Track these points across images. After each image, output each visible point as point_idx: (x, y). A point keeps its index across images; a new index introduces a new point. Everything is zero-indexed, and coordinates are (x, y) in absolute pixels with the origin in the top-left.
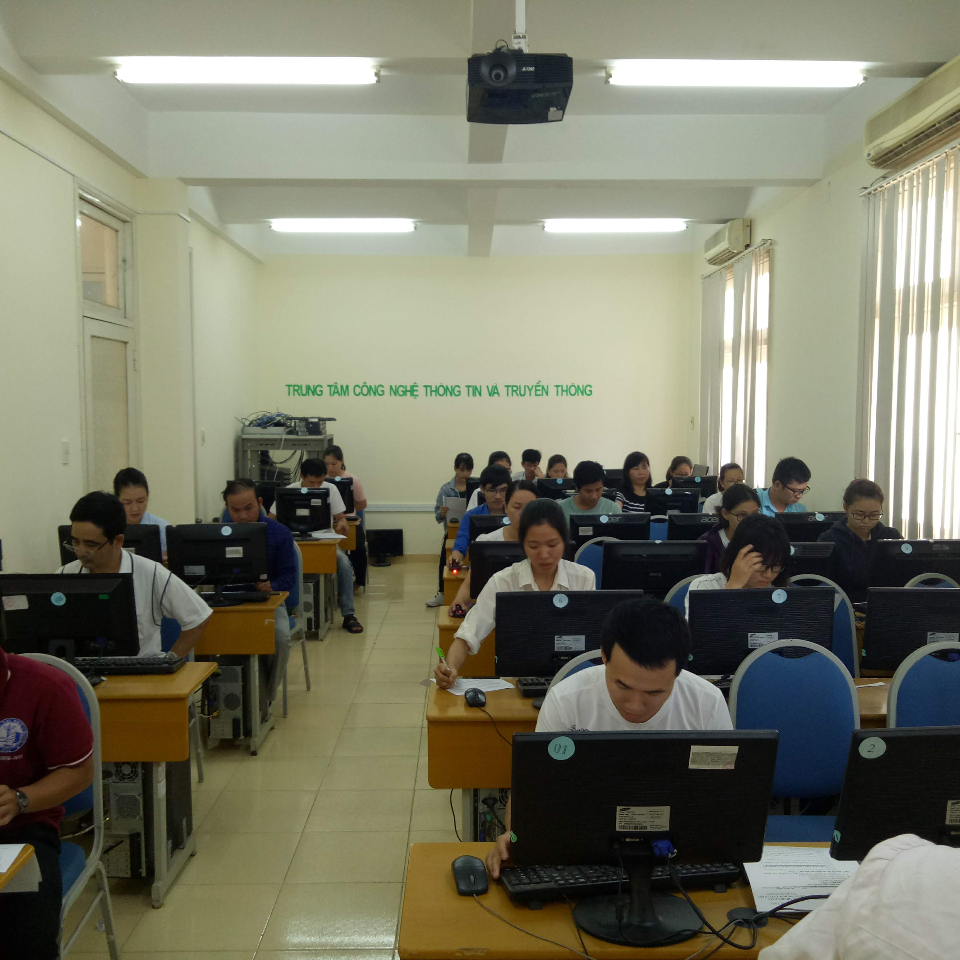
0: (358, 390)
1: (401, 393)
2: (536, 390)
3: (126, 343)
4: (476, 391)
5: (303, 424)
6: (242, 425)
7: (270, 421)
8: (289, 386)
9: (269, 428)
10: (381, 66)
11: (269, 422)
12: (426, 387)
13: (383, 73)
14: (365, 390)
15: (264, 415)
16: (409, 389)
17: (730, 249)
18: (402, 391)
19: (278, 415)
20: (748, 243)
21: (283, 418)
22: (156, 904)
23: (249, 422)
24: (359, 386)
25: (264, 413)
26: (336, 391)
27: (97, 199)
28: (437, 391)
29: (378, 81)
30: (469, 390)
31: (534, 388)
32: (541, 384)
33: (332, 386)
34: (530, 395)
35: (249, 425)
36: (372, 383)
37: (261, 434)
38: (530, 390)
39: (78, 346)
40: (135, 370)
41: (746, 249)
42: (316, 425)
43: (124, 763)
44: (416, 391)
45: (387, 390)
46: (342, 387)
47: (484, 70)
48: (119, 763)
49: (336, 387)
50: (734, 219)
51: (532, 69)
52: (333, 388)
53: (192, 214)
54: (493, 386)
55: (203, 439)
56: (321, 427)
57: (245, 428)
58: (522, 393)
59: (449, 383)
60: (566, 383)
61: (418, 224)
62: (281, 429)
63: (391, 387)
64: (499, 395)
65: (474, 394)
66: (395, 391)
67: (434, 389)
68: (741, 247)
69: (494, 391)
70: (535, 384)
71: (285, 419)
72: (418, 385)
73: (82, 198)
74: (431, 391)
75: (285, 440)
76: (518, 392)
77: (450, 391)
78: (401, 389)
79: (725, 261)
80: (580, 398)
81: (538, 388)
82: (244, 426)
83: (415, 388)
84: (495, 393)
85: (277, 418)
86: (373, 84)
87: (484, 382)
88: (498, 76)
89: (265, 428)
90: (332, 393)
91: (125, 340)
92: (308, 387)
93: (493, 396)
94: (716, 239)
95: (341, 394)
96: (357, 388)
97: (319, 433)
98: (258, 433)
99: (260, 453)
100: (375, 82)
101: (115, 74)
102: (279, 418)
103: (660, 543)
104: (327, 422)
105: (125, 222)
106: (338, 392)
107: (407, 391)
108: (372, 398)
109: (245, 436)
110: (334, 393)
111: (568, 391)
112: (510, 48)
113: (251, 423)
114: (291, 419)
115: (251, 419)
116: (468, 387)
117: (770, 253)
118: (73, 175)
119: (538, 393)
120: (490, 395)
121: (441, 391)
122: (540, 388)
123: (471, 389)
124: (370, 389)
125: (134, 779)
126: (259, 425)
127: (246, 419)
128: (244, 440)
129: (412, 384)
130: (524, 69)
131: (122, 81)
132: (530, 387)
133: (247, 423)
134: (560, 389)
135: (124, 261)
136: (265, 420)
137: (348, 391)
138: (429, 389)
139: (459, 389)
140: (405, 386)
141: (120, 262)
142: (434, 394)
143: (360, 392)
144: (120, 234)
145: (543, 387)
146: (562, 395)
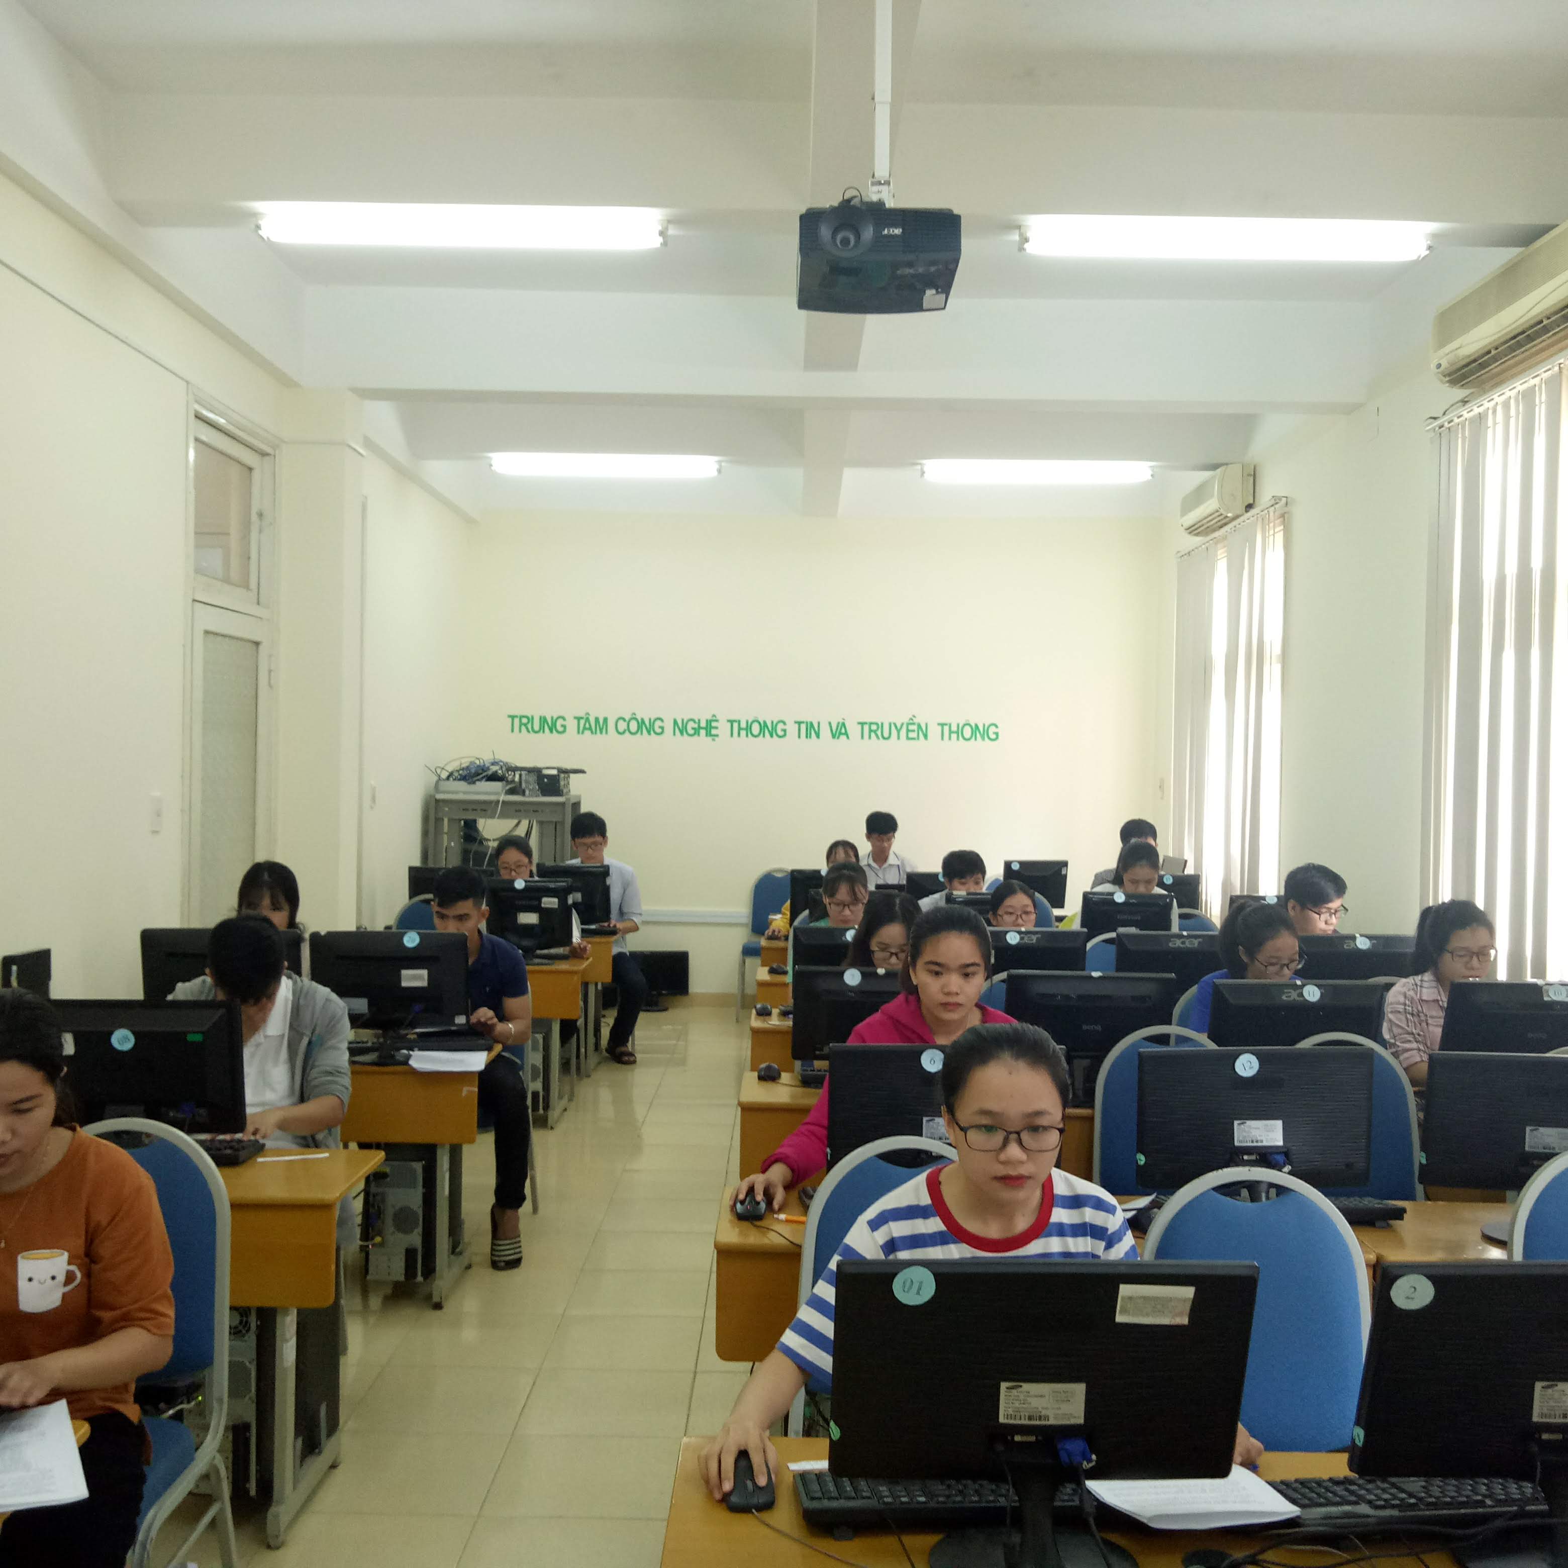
0: (622, 726)
1: (691, 732)
2: (908, 731)
3: (257, 644)
4: (811, 729)
5: (532, 778)
6: (436, 778)
7: (481, 772)
8: (512, 717)
9: (477, 783)
10: (669, 222)
11: (479, 775)
12: (731, 722)
13: (672, 231)
14: (634, 726)
15: (471, 763)
16: (703, 724)
17: (1222, 511)
18: (693, 729)
19: (493, 764)
20: (1251, 502)
21: (501, 767)
22: (272, 1543)
23: (447, 774)
24: (624, 720)
25: (472, 759)
26: (587, 726)
27: (221, 417)
28: (749, 728)
29: (665, 244)
30: (799, 730)
31: (905, 726)
32: (915, 720)
33: (582, 718)
34: (899, 738)
35: (448, 778)
36: (645, 714)
37: (465, 793)
38: (899, 732)
39: (184, 646)
40: (270, 685)
41: (1247, 511)
42: (554, 779)
44: (716, 728)
45: (669, 726)
46: (597, 719)
47: (825, 232)
49: (587, 720)
50: (1227, 464)
51: (898, 231)
52: (582, 722)
53: (368, 443)
54: (839, 723)
55: (374, 799)
56: (562, 783)
57: (442, 783)
58: (886, 735)
59: (768, 718)
60: (955, 720)
61: (723, 464)
62: (497, 786)
63: (675, 722)
64: (848, 737)
65: (808, 736)
66: (681, 728)
67: (743, 725)
68: (1240, 508)
69: (840, 731)
70: (906, 720)
71: (504, 769)
72: (718, 718)
73: (198, 417)
74: (740, 729)
75: (503, 802)
76: (879, 733)
77: (769, 729)
78: (691, 725)
79: (1214, 531)
80: (979, 744)
81: (911, 727)
82: (440, 779)
83: (714, 724)
84: (840, 733)
85: (491, 767)
86: (657, 249)
87: (824, 716)
88: (845, 242)
89: (474, 783)
90: (581, 729)
91: (257, 638)
92: (543, 720)
93: (838, 738)
94: (1198, 495)
95: (596, 733)
96: (621, 722)
97: (558, 792)
98: (461, 791)
99: (462, 822)
100: (658, 245)
101: (258, 227)
102: (494, 768)
103: (1100, 977)
104: (572, 775)
105: (264, 454)
106: (590, 728)
107: (700, 728)
108: (644, 738)
109: (439, 796)
110: (585, 728)
111: (959, 732)
112: (865, 199)
113: (451, 775)
114: (515, 769)
115: (450, 768)
116: (799, 723)
117: (1285, 518)
118: (188, 382)
119: (911, 735)
120: (834, 737)
121: (756, 729)
122: (915, 727)
123: (803, 727)
124: (641, 724)
125: (244, 1336)
126: (463, 778)
127: (443, 769)
128: (437, 801)
129: (709, 718)
130: (886, 232)
131: (268, 238)
132: (899, 727)
133: (444, 775)
134: (946, 728)
135: (260, 515)
136: (473, 771)
137: (607, 726)
138: (736, 725)
139: (784, 727)
140: (697, 721)
141: (254, 517)
142: (743, 733)
143: (626, 728)
144: (256, 475)
145: (919, 726)
146: (950, 739)
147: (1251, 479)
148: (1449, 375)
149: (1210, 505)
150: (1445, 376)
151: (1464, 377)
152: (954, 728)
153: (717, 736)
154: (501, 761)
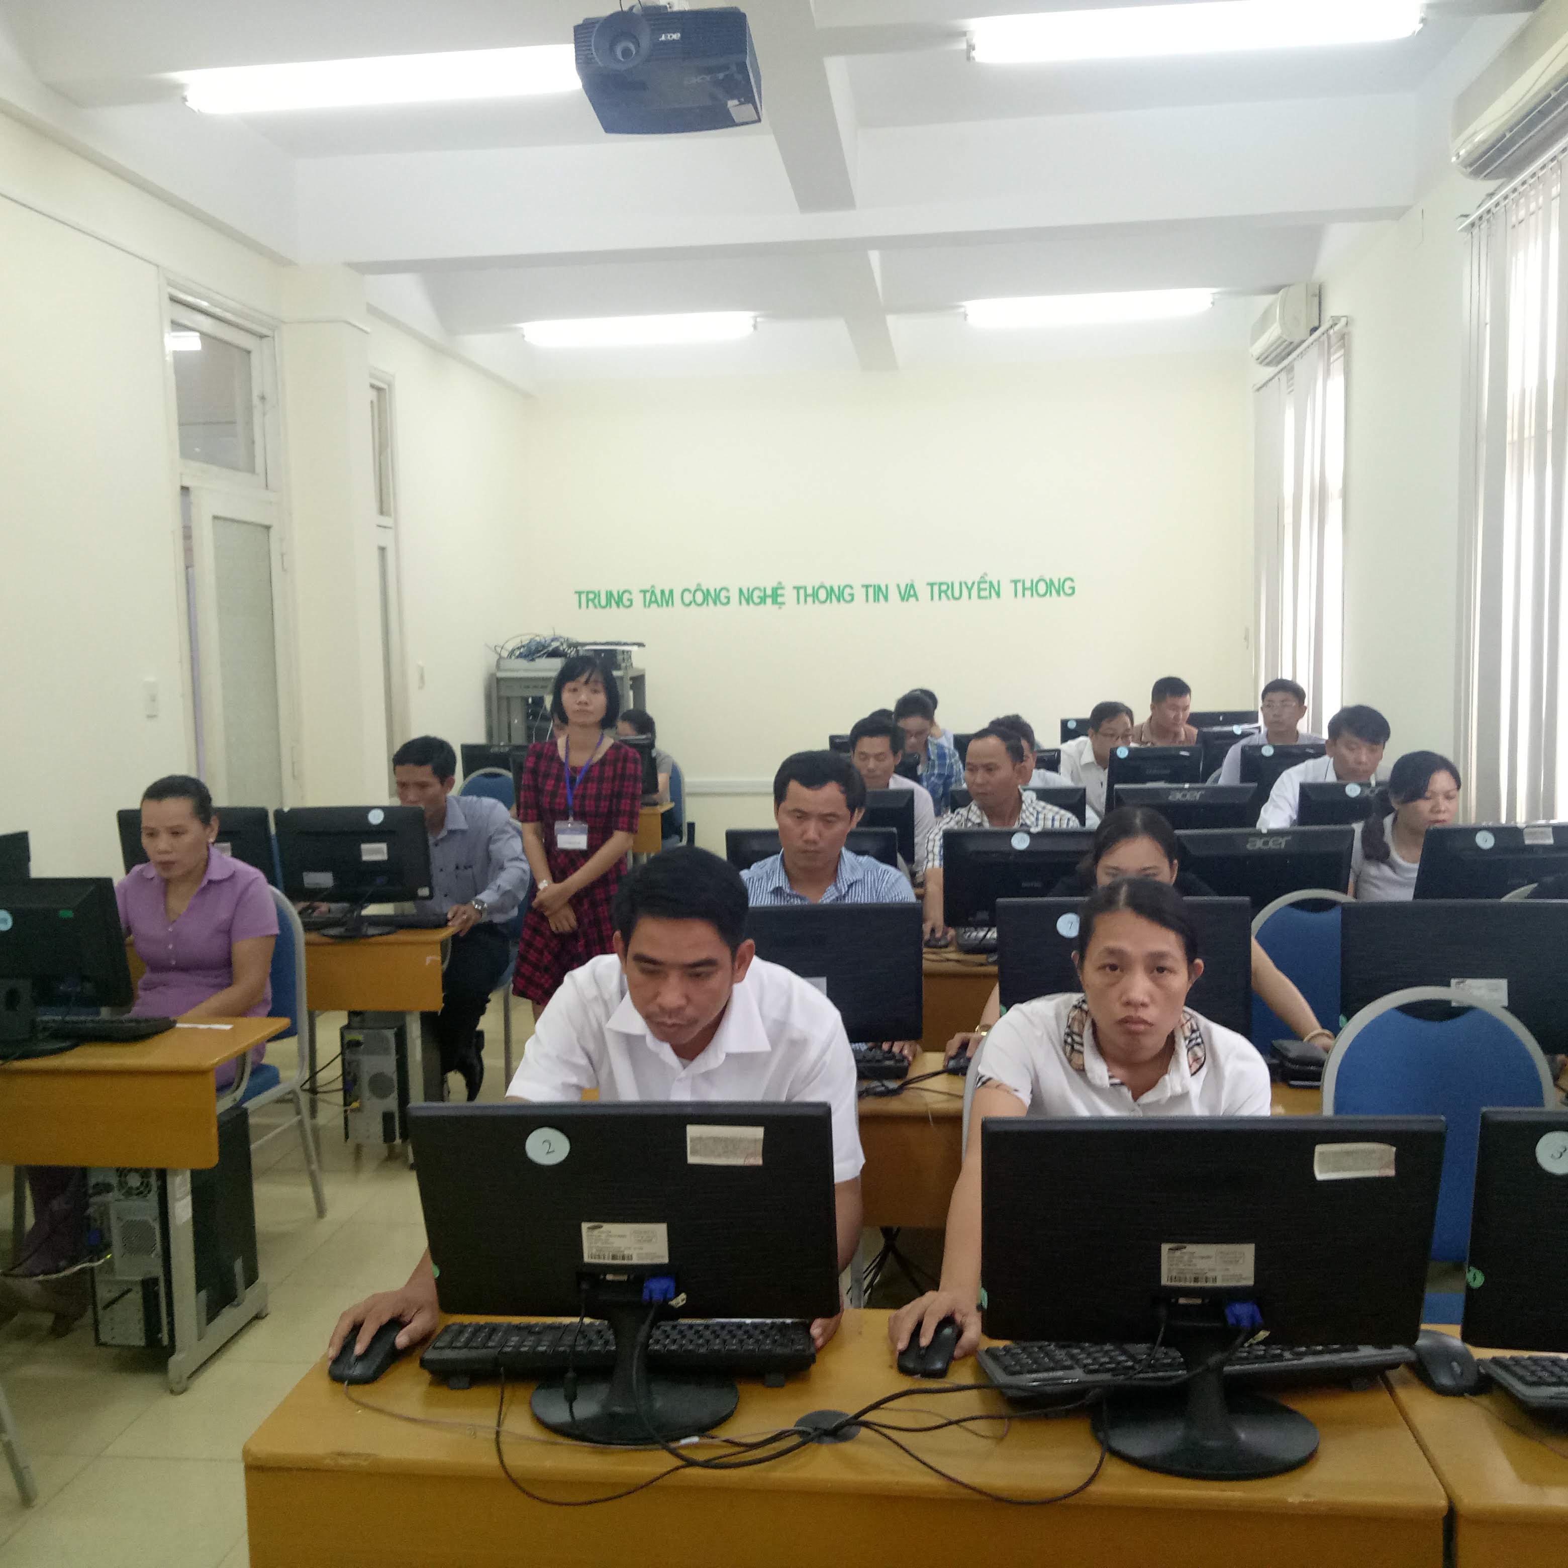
0: (688, 597)
1: (757, 600)
2: (979, 590)
3: (268, 528)
4: (879, 593)
6: (496, 657)
7: (540, 649)
8: (579, 593)
9: (537, 660)
11: (540, 651)
12: (798, 589)
14: (699, 597)
15: (533, 640)
16: (769, 592)
17: (1284, 337)
18: (759, 597)
19: (553, 640)
20: (1316, 324)
21: (562, 644)
23: (507, 652)
24: (689, 591)
25: (534, 637)
26: (654, 599)
28: (815, 595)
30: (867, 592)
31: (976, 586)
32: (988, 579)
33: (648, 591)
34: (970, 597)
35: (508, 657)
36: (711, 585)
37: (526, 670)
38: (970, 590)
40: (284, 570)
41: (1311, 335)
42: (612, 654)
43: (131, 1170)
44: (782, 595)
45: (734, 596)
46: (663, 592)
48: (124, 1169)
49: (653, 592)
51: (676, 36)
52: (648, 595)
54: (907, 585)
55: (422, 677)
56: (622, 657)
57: (502, 661)
58: (957, 594)
59: (835, 582)
60: (1029, 575)
61: (759, 319)
63: (741, 591)
64: (917, 599)
65: (877, 599)
66: (746, 597)
67: (810, 591)
68: (1305, 331)
69: (908, 593)
70: (977, 579)
71: (566, 645)
72: (783, 584)
73: (174, 300)
74: (806, 596)
76: (949, 593)
77: (836, 595)
78: (756, 594)
80: (1054, 599)
81: (982, 586)
82: (501, 658)
83: (779, 592)
84: (909, 596)
85: (551, 644)
87: (892, 579)
89: (533, 660)
90: (647, 603)
91: (267, 523)
92: (610, 595)
93: (907, 600)
94: (1265, 320)
95: (662, 605)
96: (686, 594)
98: (521, 669)
99: (530, 700)
101: (185, 99)
102: (555, 644)
104: (632, 648)
105: (262, 337)
106: (656, 601)
107: (765, 596)
108: (711, 609)
109: (500, 675)
110: (651, 602)
111: (1034, 588)
113: (512, 653)
115: (510, 646)
116: (867, 587)
117: (1345, 345)
118: (158, 266)
119: (983, 594)
120: (903, 599)
121: (822, 594)
122: (987, 586)
123: (871, 590)
124: (707, 595)
125: (146, 1196)
126: (524, 656)
127: (502, 647)
128: (499, 680)
129: (775, 585)
130: (663, 38)
131: (199, 110)
132: (970, 586)
133: (505, 654)
134: (1020, 586)
135: (263, 398)
136: (533, 648)
137: (672, 599)
138: (802, 592)
139: (851, 592)
140: (762, 589)
141: (256, 401)
142: (810, 599)
143: (692, 599)
144: (254, 356)
145: (991, 583)
146: (1024, 595)
147: (1316, 299)
148: (1471, 165)
149: (1274, 332)
150: (1465, 167)
151: (1485, 166)
152: (1028, 585)
153: (784, 603)
154: (561, 637)
